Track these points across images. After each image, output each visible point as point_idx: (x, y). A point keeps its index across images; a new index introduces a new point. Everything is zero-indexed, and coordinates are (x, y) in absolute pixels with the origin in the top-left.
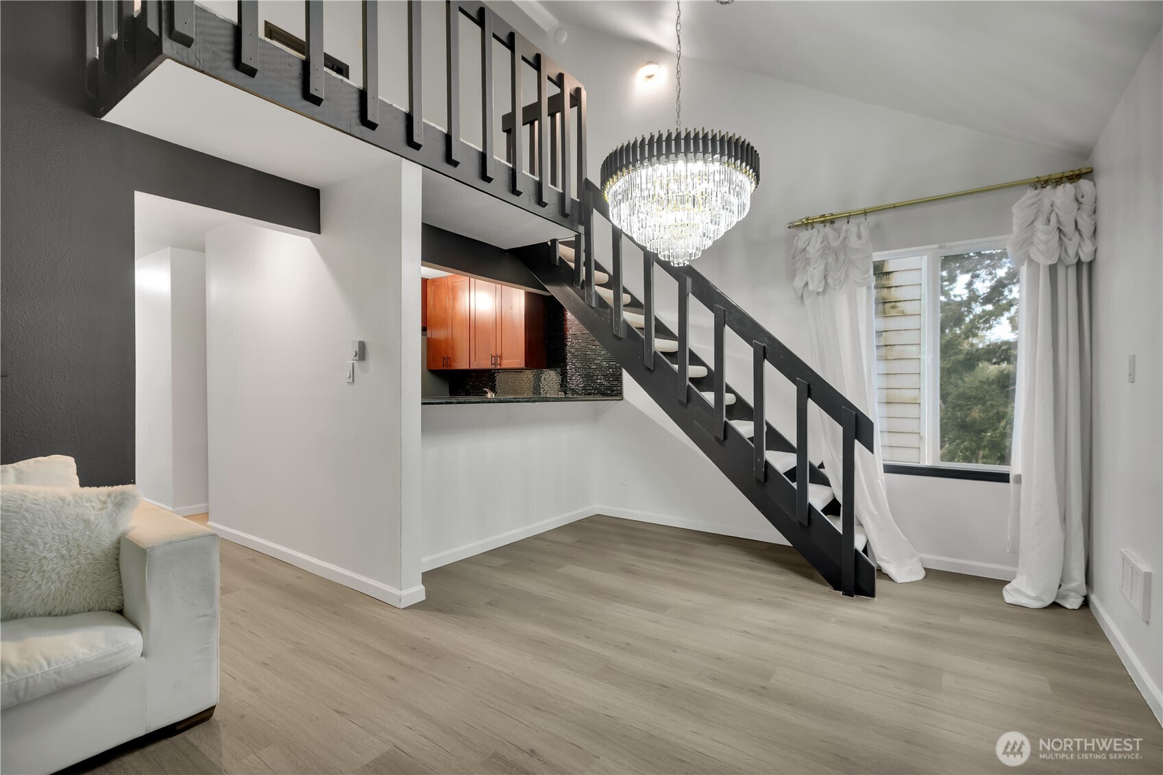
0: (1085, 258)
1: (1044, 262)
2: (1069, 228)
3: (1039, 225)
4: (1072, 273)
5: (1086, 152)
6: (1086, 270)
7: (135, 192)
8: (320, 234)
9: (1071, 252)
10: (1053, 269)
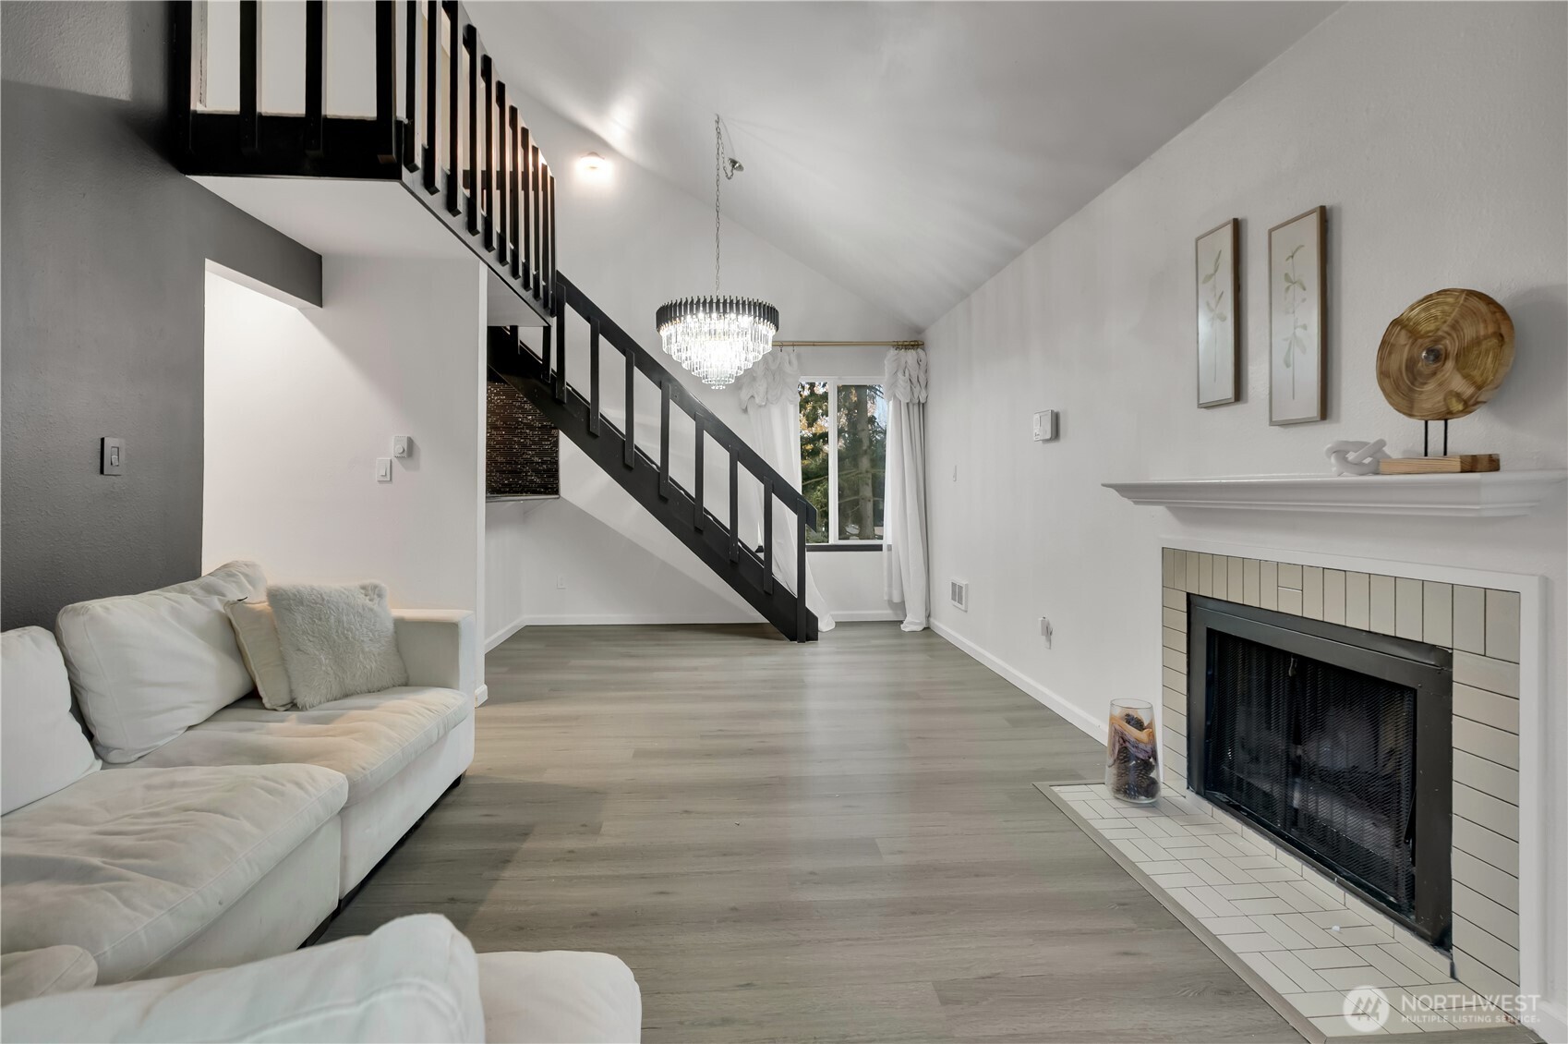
0: (922, 401)
1: (904, 401)
2: (915, 380)
3: (900, 375)
4: (916, 408)
5: (920, 331)
6: (922, 406)
7: (206, 260)
8: (321, 307)
9: (916, 397)
10: (908, 404)
